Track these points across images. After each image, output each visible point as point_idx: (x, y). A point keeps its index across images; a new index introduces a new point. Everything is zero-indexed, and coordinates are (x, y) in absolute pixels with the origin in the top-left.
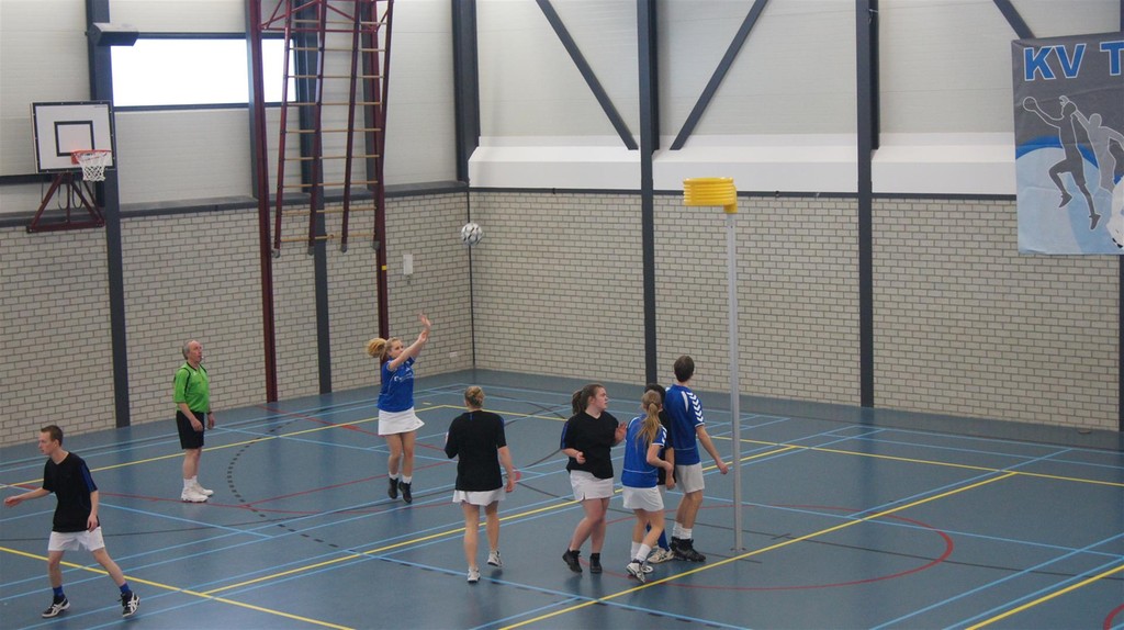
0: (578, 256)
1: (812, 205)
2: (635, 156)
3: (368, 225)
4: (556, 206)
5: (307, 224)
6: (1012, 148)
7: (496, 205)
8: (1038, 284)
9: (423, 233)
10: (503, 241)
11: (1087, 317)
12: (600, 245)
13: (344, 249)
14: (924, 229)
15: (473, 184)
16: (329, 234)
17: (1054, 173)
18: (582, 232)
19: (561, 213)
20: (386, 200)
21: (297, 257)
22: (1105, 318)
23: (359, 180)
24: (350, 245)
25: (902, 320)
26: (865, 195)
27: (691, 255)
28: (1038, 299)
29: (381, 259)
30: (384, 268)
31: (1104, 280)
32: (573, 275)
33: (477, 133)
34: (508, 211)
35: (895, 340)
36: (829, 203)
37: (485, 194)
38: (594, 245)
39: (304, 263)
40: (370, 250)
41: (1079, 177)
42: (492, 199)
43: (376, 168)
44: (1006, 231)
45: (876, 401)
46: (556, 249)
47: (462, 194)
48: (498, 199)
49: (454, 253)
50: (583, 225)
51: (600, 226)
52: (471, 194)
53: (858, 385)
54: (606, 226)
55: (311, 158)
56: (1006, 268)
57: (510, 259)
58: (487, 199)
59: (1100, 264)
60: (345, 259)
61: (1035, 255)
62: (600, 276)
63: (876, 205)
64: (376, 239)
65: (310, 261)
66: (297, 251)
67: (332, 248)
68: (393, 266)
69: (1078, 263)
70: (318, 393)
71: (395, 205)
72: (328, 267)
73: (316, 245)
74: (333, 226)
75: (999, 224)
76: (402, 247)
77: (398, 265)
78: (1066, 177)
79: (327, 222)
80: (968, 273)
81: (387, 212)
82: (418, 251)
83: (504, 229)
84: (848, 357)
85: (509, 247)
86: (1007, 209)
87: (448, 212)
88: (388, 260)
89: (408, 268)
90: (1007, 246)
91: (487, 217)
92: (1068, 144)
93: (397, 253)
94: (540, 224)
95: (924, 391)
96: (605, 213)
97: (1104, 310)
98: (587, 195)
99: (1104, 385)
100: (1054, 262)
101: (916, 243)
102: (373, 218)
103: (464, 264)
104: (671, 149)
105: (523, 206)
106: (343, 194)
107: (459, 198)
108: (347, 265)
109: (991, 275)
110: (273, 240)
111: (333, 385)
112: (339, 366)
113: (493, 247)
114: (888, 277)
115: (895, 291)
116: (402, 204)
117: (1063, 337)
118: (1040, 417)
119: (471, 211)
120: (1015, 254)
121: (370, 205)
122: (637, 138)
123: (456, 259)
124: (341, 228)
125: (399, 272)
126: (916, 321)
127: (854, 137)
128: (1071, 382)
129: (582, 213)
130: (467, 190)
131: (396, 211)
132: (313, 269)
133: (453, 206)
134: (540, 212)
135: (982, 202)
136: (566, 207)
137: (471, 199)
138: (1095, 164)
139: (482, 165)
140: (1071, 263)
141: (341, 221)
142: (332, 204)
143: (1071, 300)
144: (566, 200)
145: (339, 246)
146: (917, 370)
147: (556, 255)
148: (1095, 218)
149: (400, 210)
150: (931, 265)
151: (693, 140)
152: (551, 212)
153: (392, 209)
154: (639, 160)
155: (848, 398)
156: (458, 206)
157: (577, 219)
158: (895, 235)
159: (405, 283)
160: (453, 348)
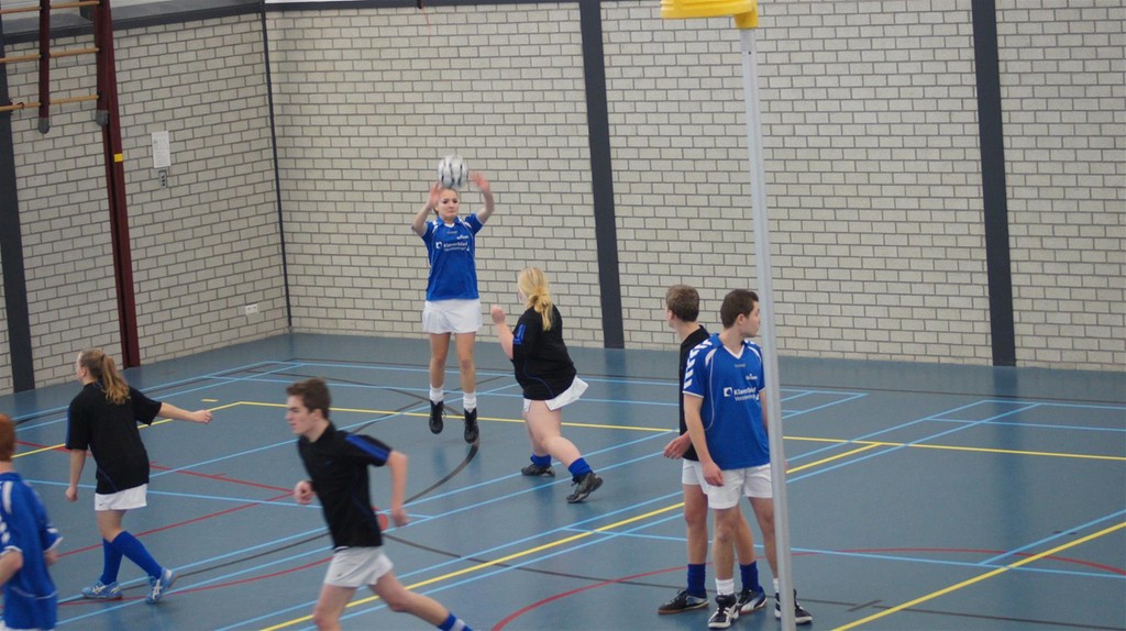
0: (469, 119)
3: (85, 82)
4: (424, 31)
7: (316, 34)
9: (185, 91)
10: (332, 99)
12: (508, 97)
13: (44, 128)
14: (1090, 40)
16: (15, 102)
18: (475, 74)
19: (435, 42)
20: (116, 34)
24: (54, 120)
25: (1060, 206)
27: (673, 107)
29: (112, 143)
30: (118, 158)
34: (339, 44)
35: (1048, 243)
36: (919, 1)
37: (296, 14)
38: (497, 97)
40: (91, 127)
42: (306, 23)
45: (1019, 354)
46: (428, 108)
47: (253, 16)
48: (318, 23)
49: (243, 125)
50: (475, 63)
51: (505, 63)
52: (269, 15)
53: (985, 327)
54: (517, 62)
57: (346, 131)
58: (300, 23)
60: (49, 144)
62: (510, 153)
63: (1003, 2)
64: (100, 106)
67: (22, 127)
68: (133, 153)
70: (11, 391)
71: (133, 42)
72: (18, 161)
74: (21, 86)
76: (148, 118)
77: (143, 152)
79: (11, 80)
81: (118, 55)
82: (178, 125)
83: (331, 77)
84: (965, 278)
85: (343, 109)
87: (229, 51)
88: (125, 144)
89: (162, 156)
91: (299, 56)
93: (140, 130)
94: (397, 65)
95: (1105, 332)
96: (514, 40)
101: (1077, 66)
102: (93, 69)
103: (263, 144)
105: (365, 33)
106: (38, 28)
107: (250, 24)
108: (51, 156)
111: (38, 376)
112: (47, 340)
113: (314, 110)
114: (1029, 130)
115: (1044, 155)
116: (145, 40)
119: (272, 46)
121: (86, 45)
123: (246, 136)
124: (36, 89)
125: (145, 163)
126: (1085, 206)
129: (474, 41)
130: (262, 8)
131: (136, 52)
133: (237, 39)
134: (397, 42)
136: (444, 30)
137: (269, 24)
141: (35, 77)
142: (18, 46)
144: (442, 19)
145: (35, 123)
146: (1090, 294)
147: (429, 120)
149: (142, 51)
150: (1106, 104)
152: (414, 42)
153: (123, 44)
155: (969, 352)
156: (247, 37)
157: (464, 52)
158: (1038, 54)
159: (157, 184)
160: (251, 298)
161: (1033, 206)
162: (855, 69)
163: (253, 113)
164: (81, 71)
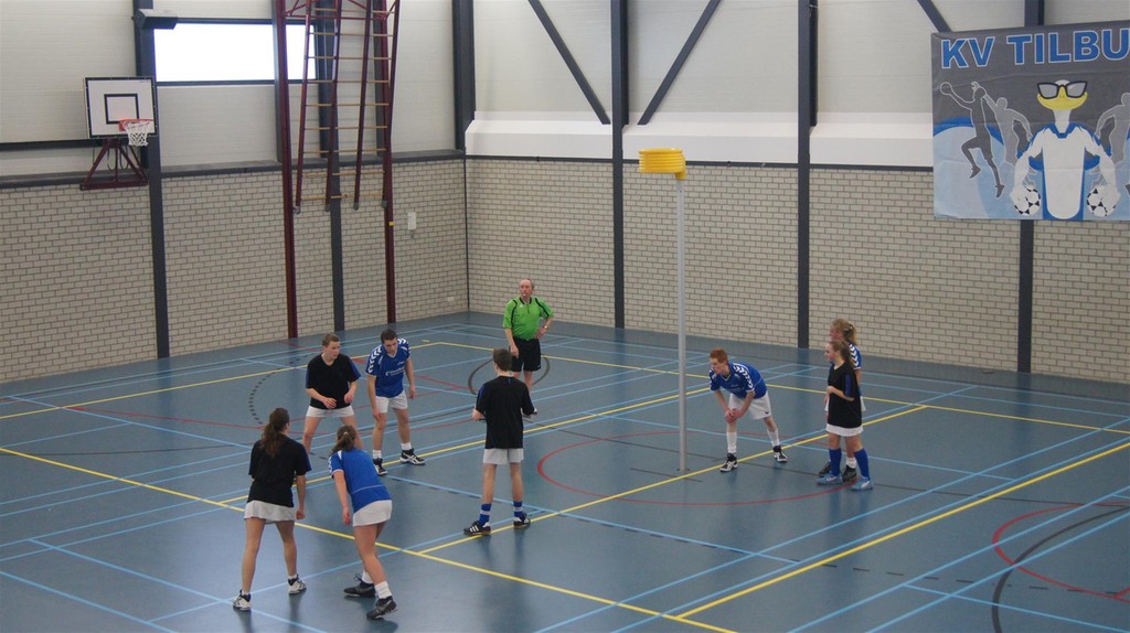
0: (558, 215)
1: (759, 174)
2: (608, 130)
3: (377, 187)
4: (539, 172)
5: (324, 185)
6: (931, 127)
7: (489, 171)
8: (951, 244)
9: (425, 194)
10: (495, 202)
11: (992, 273)
13: (356, 208)
14: (854, 195)
15: (469, 152)
16: (343, 194)
17: (966, 148)
18: (562, 194)
19: (544, 178)
20: (393, 165)
21: (315, 214)
22: (1007, 274)
23: (370, 147)
24: (362, 204)
25: (834, 274)
26: (804, 166)
27: (654, 215)
28: (951, 257)
29: (389, 216)
30: (391, 224)
31: (1007, 241)
32: (554, 231)
33: (473, 108)
34: (499, 176)
36: (774, 172)
37: (480, 161)
38: (572, 206)
39: (321, 219)
40: (379, 208)
41: (987, 153)
42: (485, 165)
43: (384, 137)
44: (924, 198)
45: (811, 343)
46: (539, 209)
47: (459, 161)
48: (490, 165)
49: (452, 212)
50: (562, 189)
51: (577, 190)
52: (467, 161)
53: (795, 329)
54: (582, 190)
55: (328, 128)
56: (924, 230)
57: (500, 218)
58: (481, 165)
59: (1004, 228)
60: (358, 215)
61: (949, 219)
62: (576, 233)
63: (813, 174)
64: (384, 199)
65: (327, 217)
66: (316, 208)
67: (346, 206)
68: (398, 222)
69: (986, 227)
71: (401, 169)
72: (343, 222)
73: (332, 203)
74: (346, 187)
75: (918, 192)
76: (406, 206)
77: (403, 222)
78: (976, 152)
79: (342, 184)
80: (891, 234)
81: (394, 175)
82: (420, 210)
83: (494, 191)
84: (787, 305)
85: (500, 207)
86: (925, 179)
87: (447, 176)
88: (395, 217)
89: (412, 224)
90: (925, 211)
91: (480, 181)
92: (978, 123)
93: (401, 211)
94: (526, 188)
96: (581, 179)
97: (1006, 267)
98: (567, 163)
99: (1005, 332)
100: (965, 226)
101: (847, 207)
102: (382, 181)
103: (461, 221)
104: (639, 124)
105: (512, 171)
106: (356, 160)
107: (458, 164)
108: (359, 220)
109: (911, 236)
110: (294, 199)
111: (346, 324)
112: (352, 308)
113: (486, 206)
114: (822, 236)
115: (828, 249)
116: (407, 169)
117: (971, 290)
118: (951, 358)
119: (468, 175)
120: (931, 218)
121: (379, 169)
122: (610, 114)
123: (453, 217)
124: (353, 189)
125: (404, 227)
126: (846, 274)
127: (795, 116)
128: (977, 329)
129: (562, 178)
130: (464, 157)
131: (402, 174)
132: (329, 224)
133: (451, 171)
134: (526, 177)
135: (904, 173)
136: (548, 173)
137: (467, 165)
138: (1001, 141)
139: (478, 136)
140: (979, 226)
141: (353, 183)
142: (346, 168)
143: (978, 258)
144: (548, 167)
145: (352, 205)
147: (539, 214)
148: (1000, 188)
149: (406, 174)
150: (859, 226)
151: (658, 116)
152: (535, 177)
153: (396, 170)
154: (611, 133)
155: (787, 340)
156: (456, 171)
157: (557, 184)
158: (828, 200)
159: (409, 237)
160: (450, 293)
161: (822, 273)
162: (741, 202)
163: (457, 206)
164: (375, 182)
